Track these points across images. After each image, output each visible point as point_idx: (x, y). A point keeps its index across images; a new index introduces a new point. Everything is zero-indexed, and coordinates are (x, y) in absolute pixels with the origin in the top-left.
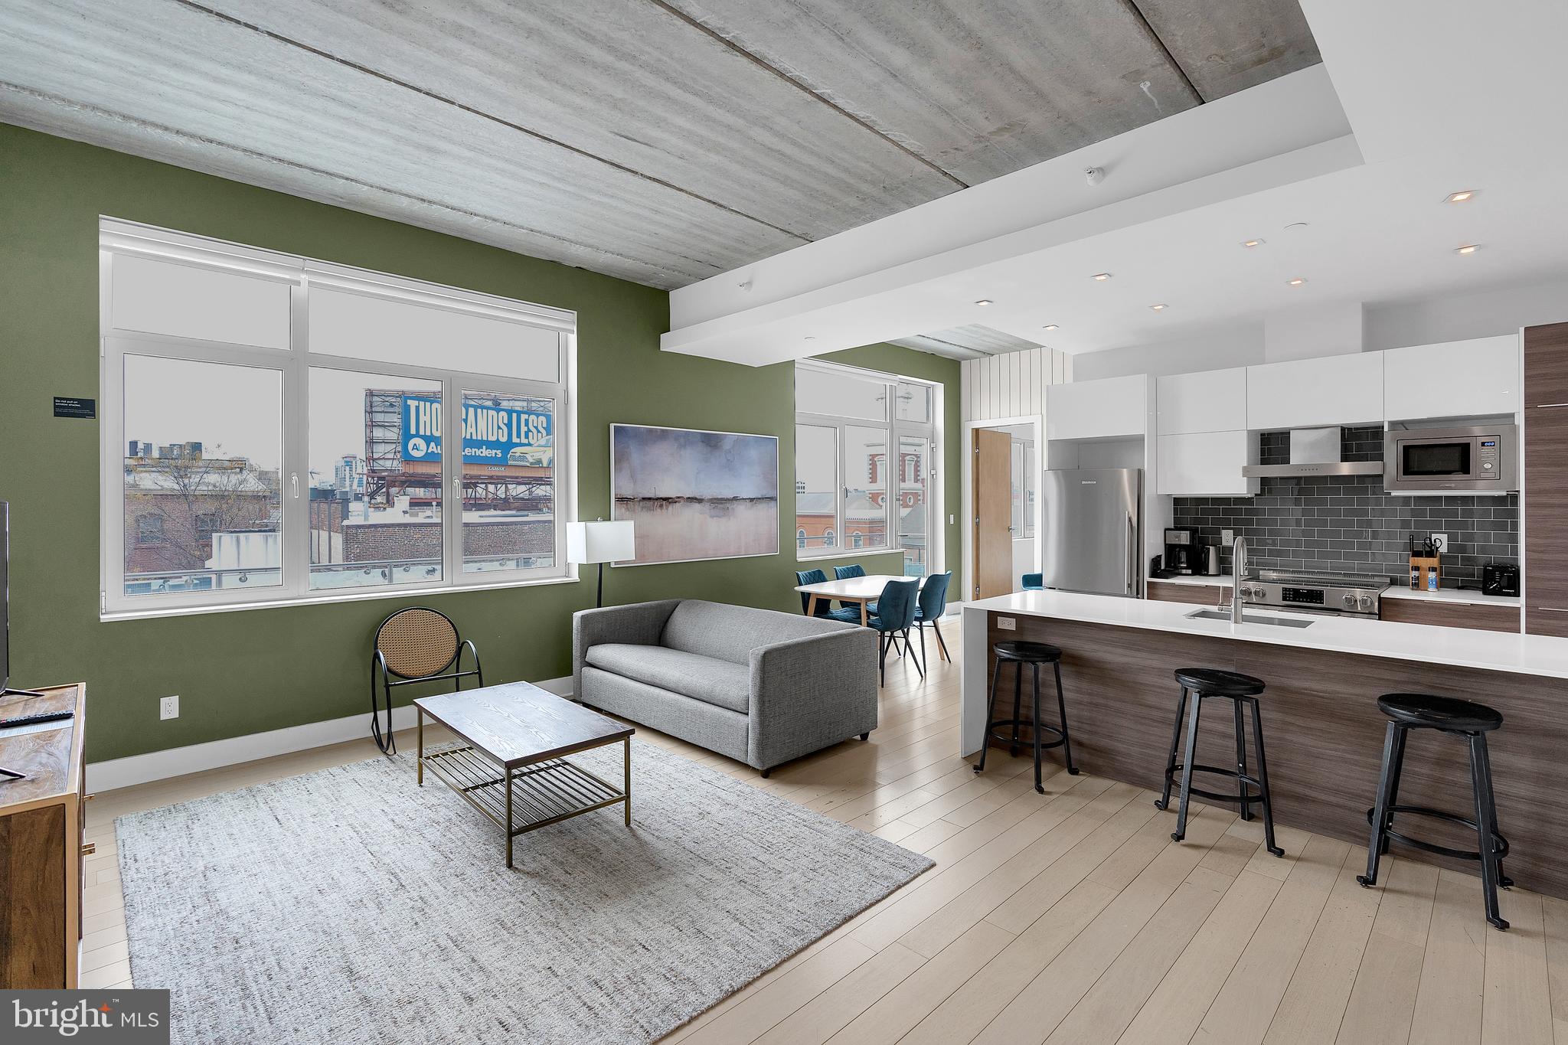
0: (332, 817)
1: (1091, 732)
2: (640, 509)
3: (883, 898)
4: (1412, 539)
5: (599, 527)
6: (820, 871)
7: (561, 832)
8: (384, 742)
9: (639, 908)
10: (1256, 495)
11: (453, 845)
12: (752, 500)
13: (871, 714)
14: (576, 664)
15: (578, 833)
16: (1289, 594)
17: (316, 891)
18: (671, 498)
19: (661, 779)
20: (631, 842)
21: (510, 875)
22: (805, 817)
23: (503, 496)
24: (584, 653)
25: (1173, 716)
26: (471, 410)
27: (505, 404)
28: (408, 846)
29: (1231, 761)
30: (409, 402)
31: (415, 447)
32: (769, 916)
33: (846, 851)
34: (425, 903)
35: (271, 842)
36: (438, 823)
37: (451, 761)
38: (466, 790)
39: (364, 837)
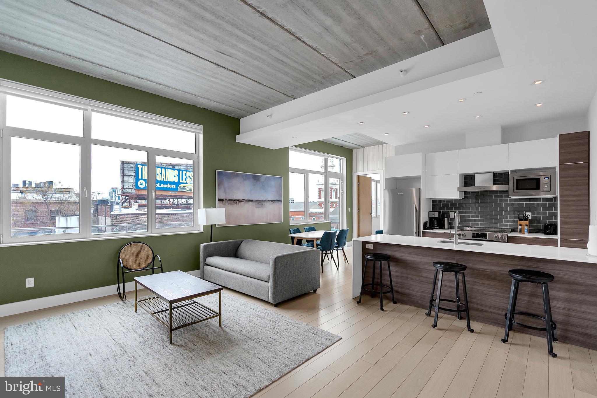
0: (98, 325)
1: (401, 288)
2: (228, 204)
3: (321, 352)
4: (519, 215)
5: (211, 210)
6: (297, 342)
7: (193, 329)
8: (122, 296)
9: (223, 358)
10: (463, 199)
11: (148, 335)
12: (272, 201)
13: (318, 282)
14: (202, 264)
15: (200, 329)
16: (475, 235)
17: (89, 355)
18: (240, 200)
19: (235, 308)
20: (221, 332)
21: (171, 347)
22: (291, 321)
23: (176, 203)
24: (205, 260)
25: (433, 281)
26: (163, 170)
27: (177, 167)
28: (129, 336)
29: (454, 297)
30: (138, 166)
31: (141, 184)
32: (276, 360)
33: (307, 334)
34: (135, 358)
35: (71, 335)
36: (142, 327)
37: (150, 303)
38: (154, 313)
39: (111, 333)
